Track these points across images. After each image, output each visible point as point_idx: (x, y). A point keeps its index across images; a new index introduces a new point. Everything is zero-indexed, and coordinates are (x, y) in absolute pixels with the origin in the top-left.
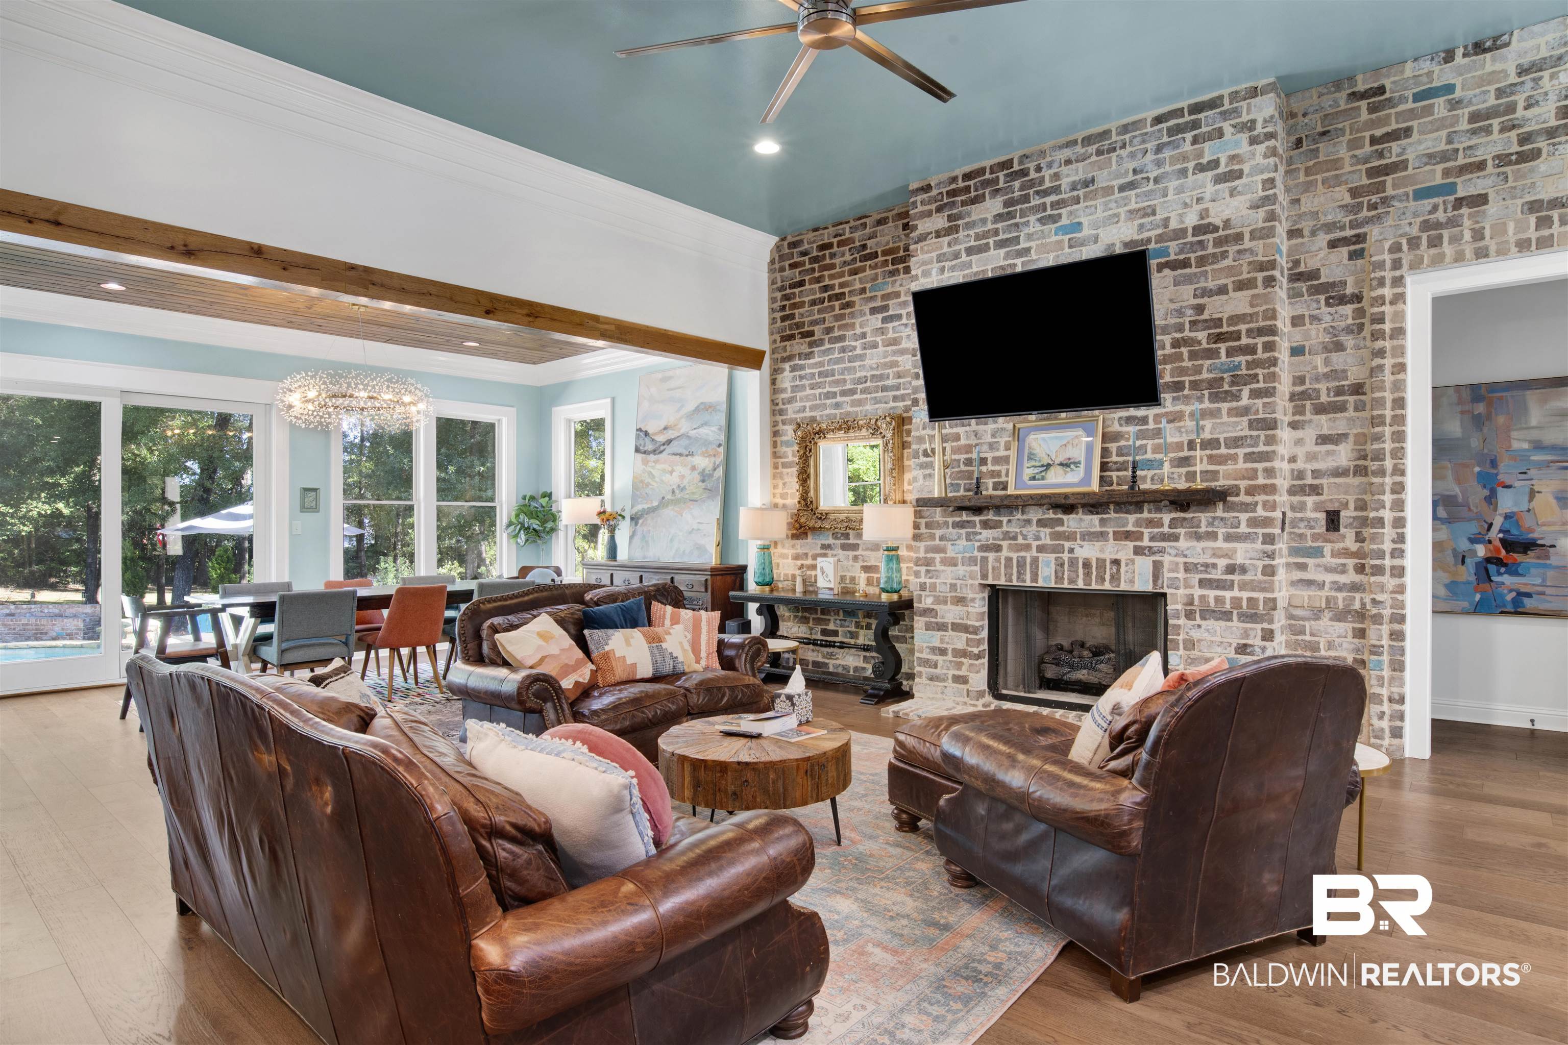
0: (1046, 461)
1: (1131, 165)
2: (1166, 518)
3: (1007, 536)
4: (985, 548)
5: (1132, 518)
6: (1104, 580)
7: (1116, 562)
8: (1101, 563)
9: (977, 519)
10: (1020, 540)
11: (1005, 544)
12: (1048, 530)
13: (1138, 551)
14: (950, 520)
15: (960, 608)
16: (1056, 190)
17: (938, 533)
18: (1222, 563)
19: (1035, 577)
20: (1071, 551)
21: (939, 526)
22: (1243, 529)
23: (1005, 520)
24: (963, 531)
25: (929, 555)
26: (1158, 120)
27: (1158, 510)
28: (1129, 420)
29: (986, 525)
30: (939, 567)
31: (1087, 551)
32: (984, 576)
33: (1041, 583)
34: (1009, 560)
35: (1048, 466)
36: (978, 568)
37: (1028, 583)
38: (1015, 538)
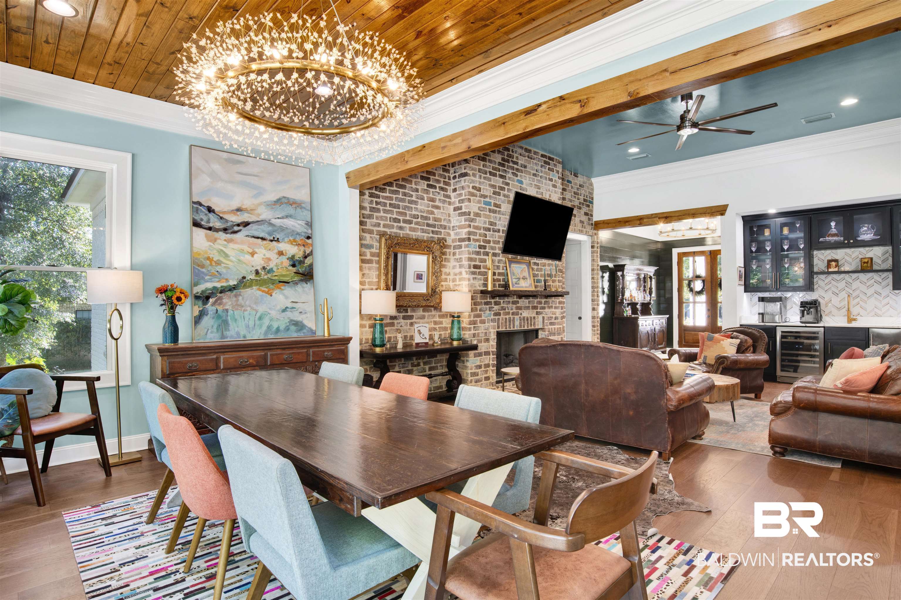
0: (518, 277)
1: (536, 168)
2: (543, 300)
3: (503, 309)
4: (496, 314)
5: (536, 300)
6: (531, 325)
7: (534, 318)
8: (531, 317)
9: (493, 301)
10: (507, 311)
11: (502, 312)
12: (515, 306)
13: (537, 313)
14: (483, 301)
15: (487, 344)
16: (517, 163)
17: (478, 307)
18: (554, 316)
19: (514, 327)
20: (521, 314)
21: (480, 304)
22: (558, 305)
23: (502, 301)
24: (488, 306)
25: (475, 319)
26: (542, 156)
27: (541, 298)
28: (535, 264)
29: (496, 303)
30: (479, 325)
31: (526, 314)
32: (498, 327)
33: (515, 329)
34: (506, 319)
35: (519, 279)
36: (496, 324)
37: (512, 329)
38: (505, 309)
